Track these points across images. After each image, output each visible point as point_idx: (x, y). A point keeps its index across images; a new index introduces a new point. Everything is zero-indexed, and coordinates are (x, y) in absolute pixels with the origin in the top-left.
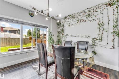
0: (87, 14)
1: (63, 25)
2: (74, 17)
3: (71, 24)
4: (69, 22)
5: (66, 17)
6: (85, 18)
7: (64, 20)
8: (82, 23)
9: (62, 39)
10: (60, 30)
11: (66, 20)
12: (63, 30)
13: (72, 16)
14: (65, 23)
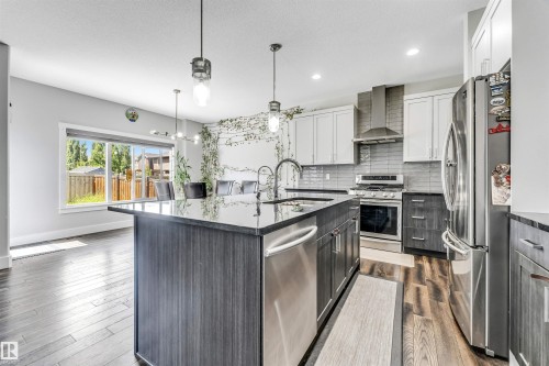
0: (260, 125)
1: (215, 142)
2: (239, 126)
3: (233, 140)
4: (230, 136)
5: (222, 122)
6: (257, 131)
7: (218, 128)
8: (253, 142)
9: (213, 177)
10: (208, 154)
11: (224, 130)
12: (215, 154)
13: (237, 124)
14: (221, 136)
